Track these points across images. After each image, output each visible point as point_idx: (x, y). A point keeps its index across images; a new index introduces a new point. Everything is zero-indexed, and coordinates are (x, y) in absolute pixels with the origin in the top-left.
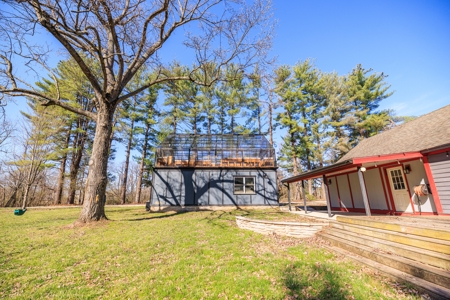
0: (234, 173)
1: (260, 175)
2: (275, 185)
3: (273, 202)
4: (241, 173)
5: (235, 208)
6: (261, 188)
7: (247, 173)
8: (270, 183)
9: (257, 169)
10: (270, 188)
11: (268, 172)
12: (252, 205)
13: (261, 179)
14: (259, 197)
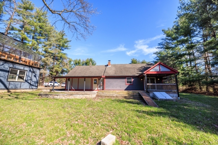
0: (11, 66)
1: (30, 70)
2: (37, 78)
3: (34, 87)
4: (17, 66)
5: (6, 91)
6: (29, 78)
7: (22, 68)
8: (35, 76)
9: (30, 66)
10: (34, 79)
11: (35, 70)
12: (20, 89)
13: (30, 73)
14: (27, 84)
